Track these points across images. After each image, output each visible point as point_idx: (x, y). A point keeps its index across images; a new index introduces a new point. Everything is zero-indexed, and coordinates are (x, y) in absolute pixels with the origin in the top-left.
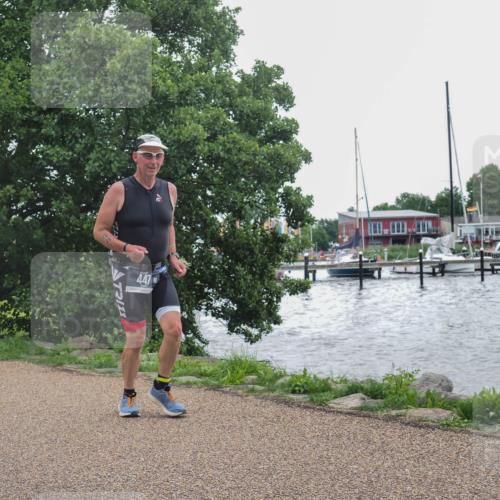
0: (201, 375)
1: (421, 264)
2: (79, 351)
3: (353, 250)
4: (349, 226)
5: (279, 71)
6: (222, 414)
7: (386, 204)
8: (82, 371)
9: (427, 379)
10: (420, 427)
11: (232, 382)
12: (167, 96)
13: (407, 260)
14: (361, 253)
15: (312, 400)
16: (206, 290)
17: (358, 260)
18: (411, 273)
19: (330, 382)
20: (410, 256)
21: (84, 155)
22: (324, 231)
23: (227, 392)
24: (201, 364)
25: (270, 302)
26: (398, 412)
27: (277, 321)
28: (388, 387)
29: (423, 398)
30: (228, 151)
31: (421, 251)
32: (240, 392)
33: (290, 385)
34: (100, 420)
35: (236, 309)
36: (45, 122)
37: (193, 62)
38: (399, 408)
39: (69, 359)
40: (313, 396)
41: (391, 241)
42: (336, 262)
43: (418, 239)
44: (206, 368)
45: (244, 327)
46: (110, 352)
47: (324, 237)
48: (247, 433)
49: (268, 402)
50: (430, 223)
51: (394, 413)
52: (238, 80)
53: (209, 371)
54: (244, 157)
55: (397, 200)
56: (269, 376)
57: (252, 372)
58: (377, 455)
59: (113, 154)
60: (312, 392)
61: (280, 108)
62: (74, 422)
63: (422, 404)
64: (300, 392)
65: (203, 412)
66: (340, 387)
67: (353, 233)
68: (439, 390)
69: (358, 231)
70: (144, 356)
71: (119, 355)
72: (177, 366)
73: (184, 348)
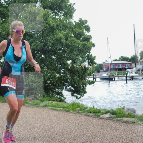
0: (64, 108)
1: (126, 76)
2: (29, 101)
3: (107, 72)
4: (105, 66)
5: (86, 21)
6: (70, 119)
7: (116, 59)
8: (30, 106)
9: (128, 109)
10: (127, 123)
11: (73, 110)
12: (53, 27)
13: (122, 75)
14: (109, 73)
15: (95, 115)
16: (65, 84)
17: (108, 75)
18: (124, 79)
19: (100, 110)
20: (123, 74)
22: (99, 67)
23: (71, 113)
24: (64, 104)
25: (83, 87)
26: (120, 119)
27: (85, 92)
28: (117, 112)
29: (127, 115)
31: (126, 73)
32: (75, 112)
33: (89, 111)
34: (36, 120)
38: (121, 118)
39: (26, 103)
40: (96, 114)
41: (118, 70)
42: (102, 76)
43: (126, 69)
44: (65, 106)
46: (38, 101)
47: (98, 69)
48: (77, 124)
49: (83, 116)
50: (129, 65)
51: (119, 119)
53: (66, 107)
55: (120, 58)
56: (83, 108)
57: (78, 107)
58: (114, 131)
60: (95, 113)
61: (86, 32)
62: (28, 121)
63: (127, 117)
64: (92, 113)
65: (65, 118)
66: (103, 111)
67: (107, 67)
68: (132, 113)
69: (108, 67)
70: (48, 102)
71: (40, 102)
72: (57, 105)
73: (59, 100)
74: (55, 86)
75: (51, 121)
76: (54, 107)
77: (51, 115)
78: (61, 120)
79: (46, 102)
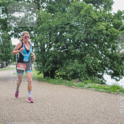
0: (105, 89)
2: (75, 83)
6: (111, 99)
8: (76, 87)
11: (113, 91)
12: (95, 19)
16: (106, 68)
21: (75, 35)
23: (112, 94)
24: (105, 86)
25: (122, 71)
30: (111, 33)
32: (115, 93)
34: (81, 99)
35: (113, 72)
36: (66, 27)
37: (102, 11)
39: (73, 85)
45: (115, 77)
46: (83, 83)
52: (114, 15)
53: (107, 88)
54: (115, 34)
56: (123, 90)
57: (118, 89)
59: (82, 35)
62: (75, 100)
65: (106, 98)
70: (91, 84)
71: (85, 84)
72: (99, 87)
73: (101, 83)
74: (97, 70)
75: (94, 101)
76: (97, 88)
77: (94, 95)
78: (104, 100)
79: (90, 84)
